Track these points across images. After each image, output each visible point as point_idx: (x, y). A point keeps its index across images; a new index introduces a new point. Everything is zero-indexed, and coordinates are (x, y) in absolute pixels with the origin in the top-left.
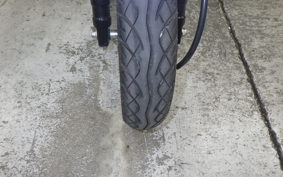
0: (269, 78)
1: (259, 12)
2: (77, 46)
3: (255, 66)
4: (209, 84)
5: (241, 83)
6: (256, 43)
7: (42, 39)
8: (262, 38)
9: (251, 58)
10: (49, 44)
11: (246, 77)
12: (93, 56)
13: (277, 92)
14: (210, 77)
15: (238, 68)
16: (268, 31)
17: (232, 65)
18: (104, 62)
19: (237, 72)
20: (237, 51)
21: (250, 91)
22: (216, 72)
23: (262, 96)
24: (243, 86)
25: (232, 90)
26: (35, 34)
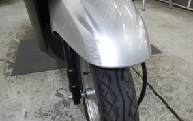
0: (178, 103)
1: (153, 66)
2: (48, 109)
3: (166, 97)
4: (145, 116)
5: (164, 110)
6: (160, 84)
7: (20, 110)
8: (162, 80)
9: (162, 93)
10: (26, 113)
11: (165, 106)
12: (62, 115)
13: (187, 111)
14: (144, 111)
15: (158, 101)
16: (163, 76)
17: (153, 100)
18: (71, 117)
19: (158, 104)
20: (152, 91)
21: (172, 114)
22: (146, 106)
23: (180, 116)
24: (166, 112)
25: (161, 116)
26: (14, 107)
